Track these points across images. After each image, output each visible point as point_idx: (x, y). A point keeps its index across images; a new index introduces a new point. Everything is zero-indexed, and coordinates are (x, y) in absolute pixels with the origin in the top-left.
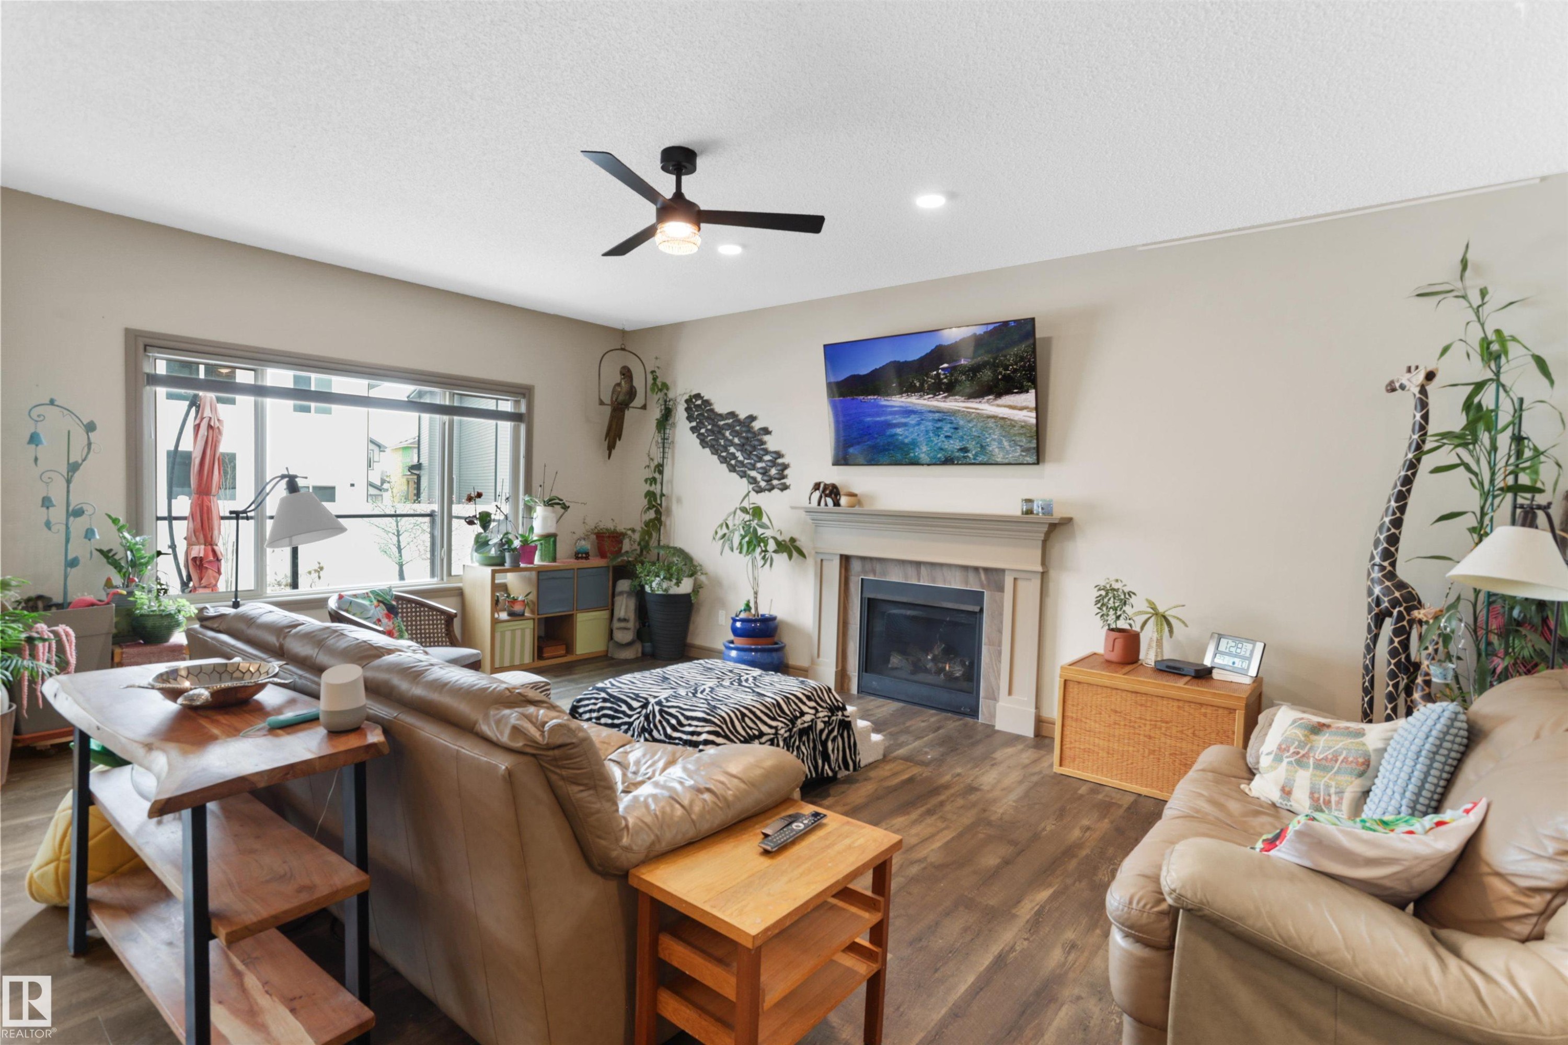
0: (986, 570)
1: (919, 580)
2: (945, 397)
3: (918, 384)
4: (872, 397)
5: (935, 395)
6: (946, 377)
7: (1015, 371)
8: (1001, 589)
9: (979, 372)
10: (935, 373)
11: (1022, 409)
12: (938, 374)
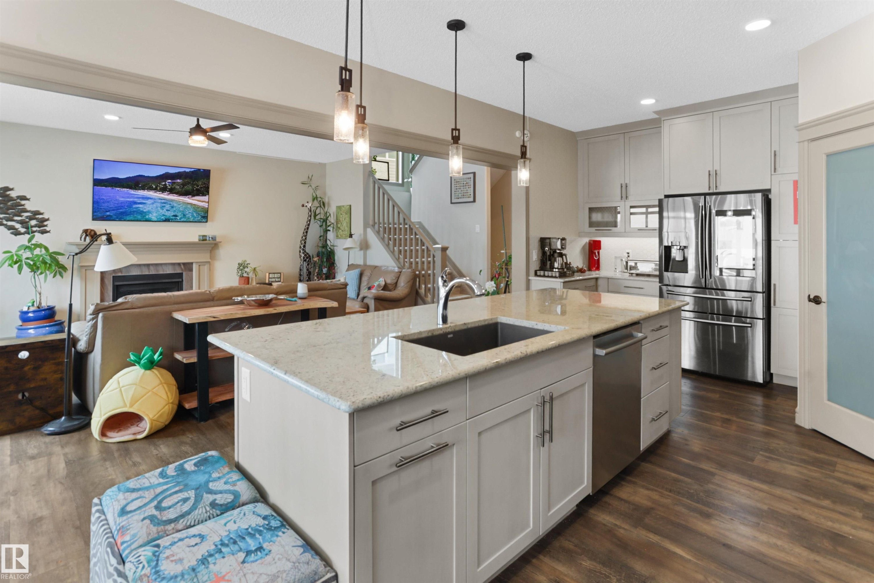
0: (184, 264)
1: (149, 272)
2: (168, 194)
3: (154, 187)
4: (126, 189)
5: (163, 192)
6: (169, 186)
7: (201, 188)
8: (191, 270)
9: (186, 186)
10: (164, 183)
11: (203, 202)
12: (165, 184)
